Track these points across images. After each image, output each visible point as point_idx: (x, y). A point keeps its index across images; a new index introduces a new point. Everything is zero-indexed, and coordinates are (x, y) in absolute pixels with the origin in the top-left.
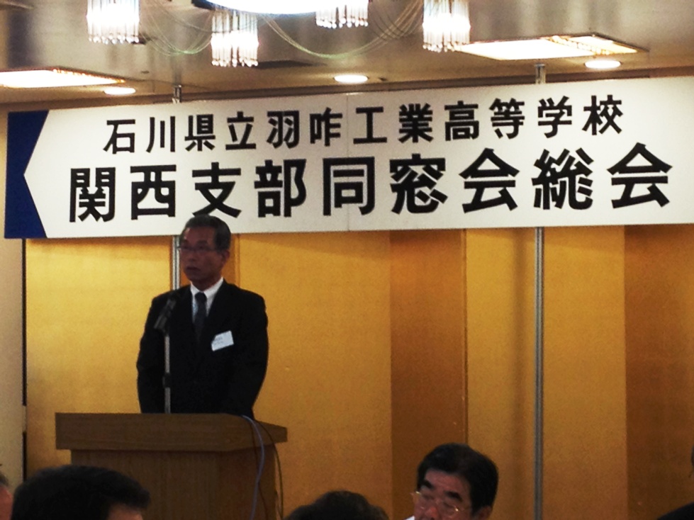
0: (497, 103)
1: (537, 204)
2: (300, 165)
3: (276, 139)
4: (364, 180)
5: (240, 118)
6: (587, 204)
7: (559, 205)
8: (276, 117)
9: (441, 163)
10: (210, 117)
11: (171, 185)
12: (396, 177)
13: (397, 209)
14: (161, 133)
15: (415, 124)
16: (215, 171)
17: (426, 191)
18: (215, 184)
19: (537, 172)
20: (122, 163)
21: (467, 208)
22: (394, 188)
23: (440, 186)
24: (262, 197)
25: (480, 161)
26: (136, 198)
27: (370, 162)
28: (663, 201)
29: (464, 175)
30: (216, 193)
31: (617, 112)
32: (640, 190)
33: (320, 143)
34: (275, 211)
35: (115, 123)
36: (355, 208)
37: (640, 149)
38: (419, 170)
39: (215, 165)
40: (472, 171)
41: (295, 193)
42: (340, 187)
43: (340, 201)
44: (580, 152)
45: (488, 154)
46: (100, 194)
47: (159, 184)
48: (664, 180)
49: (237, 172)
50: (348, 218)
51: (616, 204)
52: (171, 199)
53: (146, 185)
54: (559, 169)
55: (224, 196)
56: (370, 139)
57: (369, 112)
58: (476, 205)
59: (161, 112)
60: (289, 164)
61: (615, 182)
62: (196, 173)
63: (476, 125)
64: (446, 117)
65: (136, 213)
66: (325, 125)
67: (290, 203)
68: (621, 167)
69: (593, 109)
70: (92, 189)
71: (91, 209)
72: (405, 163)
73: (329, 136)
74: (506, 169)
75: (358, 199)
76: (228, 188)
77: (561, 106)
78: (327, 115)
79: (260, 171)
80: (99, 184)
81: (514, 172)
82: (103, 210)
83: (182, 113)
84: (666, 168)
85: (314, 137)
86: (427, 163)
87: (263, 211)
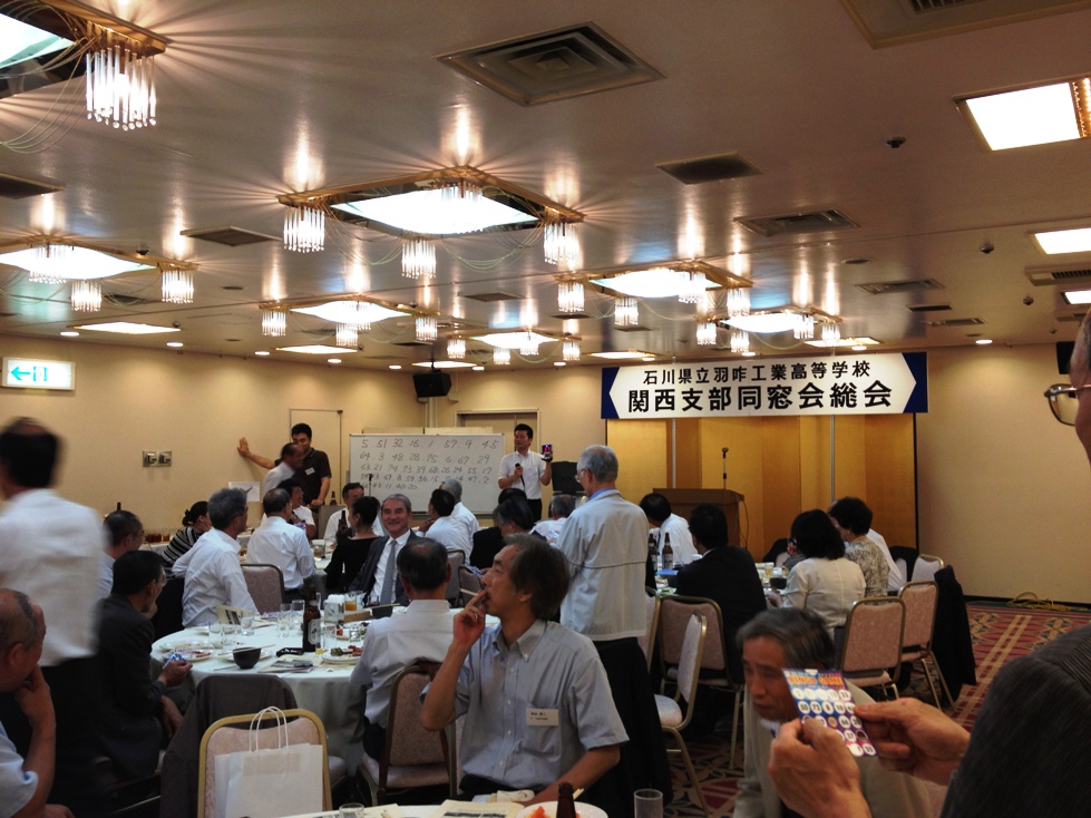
0: (815, 364)
1: (832, 405)
2: (729, 389)
3: (717, 379)
4: (756, 395)
5: (702, 370)
6: (854, 405)
7: (842, 405)
8: (718, 370)
9: (790, 389)
10: (689, 370)
11: (673, 397)
12: (770, 394)
13: (771, 407)
14: (668, 377)
15: (778, 372)
16: (692, 391)
17: (783, 400)
18: (692, 397)
19: (832, 392)
20: (651, 389)
21: (801, 407)
22: (769, 399)
23: (789, 398)
24: (712, 402)
25: (807, 387)
26: (658, 403)
27: (759, 388)
28: (888, 404)
29: (800, 393)
30: (692, 401)
31: (867, 368)
32: (877, 400)
33: (737, 380)
34: (718, 408)
35: (649, 372)
36: (753, 406)
37: (877, 383)
38: (780, 391)
39: (692, 389)
40: (804, 391)
41: (726, 401)
42: (745, 398)
43: (746, 404)
44: (851, 384)
45: (810, 385)
46: (642, 401)
47: (667, 397)
48: (888, 396)
49: (701, 392)
50: (749, 411)
51: (867, 405)
52: (672, 403)
53: (662, 397)
54: (842, 391)
55: (695, 402)
56: (759, 379)
57: (758, 368)
58: (805, 405)
59: (668, 368)
60: (723, 389)
61: (866, 396)
62: (683, 393)
63: (805, 373)
64: (792, 369)
65: (657, 409)
66: (739, 373)
67: (724, 405)
68: (869, 390)
69: (857, 366)
70: (639, 399)
71: (638, 407)
72: (774, 389)
73: (741, 377)
74: (818, 391)
75: (754, 403)
76: (697, 399)
77: (843, 365)
78: (740, 369)
79: (711, 391)
80: (641, 397)
81: (822, 392)
82: (643, 408)
83: (677, 368)
84: (889, 390)
85: (734, 378)
86: (784, 389)
87: (712, 408)
